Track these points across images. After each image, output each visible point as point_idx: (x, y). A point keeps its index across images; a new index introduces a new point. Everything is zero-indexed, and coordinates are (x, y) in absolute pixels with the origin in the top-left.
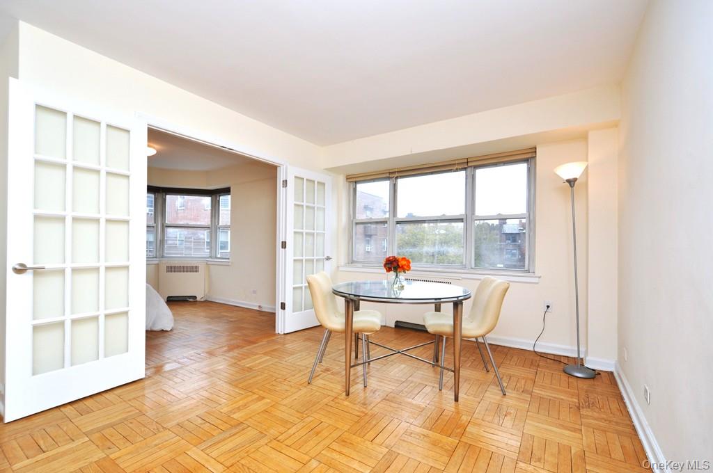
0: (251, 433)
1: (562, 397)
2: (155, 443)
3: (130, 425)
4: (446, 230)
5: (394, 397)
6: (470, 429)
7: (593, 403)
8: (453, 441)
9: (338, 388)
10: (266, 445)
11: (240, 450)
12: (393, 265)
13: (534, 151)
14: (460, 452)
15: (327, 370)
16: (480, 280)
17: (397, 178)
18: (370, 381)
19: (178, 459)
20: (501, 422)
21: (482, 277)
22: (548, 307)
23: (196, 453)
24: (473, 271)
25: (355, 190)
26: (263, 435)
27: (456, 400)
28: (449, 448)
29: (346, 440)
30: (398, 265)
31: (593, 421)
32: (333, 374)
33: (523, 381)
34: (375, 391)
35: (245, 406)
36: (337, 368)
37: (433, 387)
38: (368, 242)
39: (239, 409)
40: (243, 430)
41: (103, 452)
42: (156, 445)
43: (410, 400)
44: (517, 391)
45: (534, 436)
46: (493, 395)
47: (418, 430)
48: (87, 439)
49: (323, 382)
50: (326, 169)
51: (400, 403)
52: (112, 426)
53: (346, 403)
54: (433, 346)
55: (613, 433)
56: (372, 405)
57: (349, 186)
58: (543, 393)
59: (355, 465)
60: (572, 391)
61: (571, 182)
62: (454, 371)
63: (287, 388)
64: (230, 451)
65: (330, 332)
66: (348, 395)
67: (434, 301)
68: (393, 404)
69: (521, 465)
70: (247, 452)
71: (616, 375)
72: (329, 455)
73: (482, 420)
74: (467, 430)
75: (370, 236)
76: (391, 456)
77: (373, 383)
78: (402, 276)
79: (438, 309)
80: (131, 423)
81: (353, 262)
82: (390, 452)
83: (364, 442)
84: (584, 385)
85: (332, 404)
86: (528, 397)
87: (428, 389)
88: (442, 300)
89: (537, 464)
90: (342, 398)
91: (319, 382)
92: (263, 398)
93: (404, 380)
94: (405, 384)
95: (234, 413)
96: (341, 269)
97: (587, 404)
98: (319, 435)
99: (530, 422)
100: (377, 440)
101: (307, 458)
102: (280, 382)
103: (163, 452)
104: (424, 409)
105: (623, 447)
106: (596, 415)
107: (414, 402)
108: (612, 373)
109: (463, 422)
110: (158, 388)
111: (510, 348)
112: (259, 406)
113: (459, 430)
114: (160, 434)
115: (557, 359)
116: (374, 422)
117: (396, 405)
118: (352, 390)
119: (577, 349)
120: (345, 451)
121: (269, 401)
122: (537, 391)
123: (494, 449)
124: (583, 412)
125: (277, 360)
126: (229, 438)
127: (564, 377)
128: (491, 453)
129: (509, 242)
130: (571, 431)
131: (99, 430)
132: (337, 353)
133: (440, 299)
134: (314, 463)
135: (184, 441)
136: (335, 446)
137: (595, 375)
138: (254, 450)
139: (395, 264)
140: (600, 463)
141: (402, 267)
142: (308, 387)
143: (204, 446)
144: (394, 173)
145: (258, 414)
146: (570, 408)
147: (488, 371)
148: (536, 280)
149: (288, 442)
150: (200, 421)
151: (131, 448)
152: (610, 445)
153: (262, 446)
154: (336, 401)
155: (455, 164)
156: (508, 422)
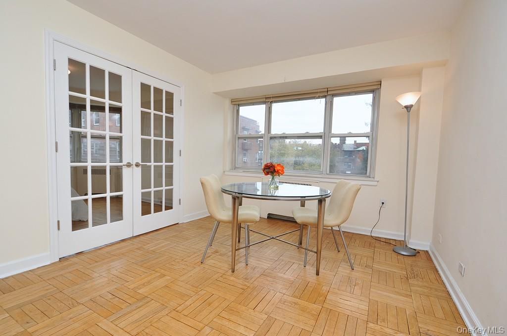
0: (154, 305)
1: (394, 270)
2: (69, 317)
3: (49, 302)
4: (302, 147)
5: (270, 273)
6: (329, 297)
7: (417, 275)
8: (317, 307)
9: (226, 267)
10: (167, 315)
11: (144, 320)
12: (270, 170)
13: (380, 83)
14: (323, 315)
15: (216, 252)
16: (336, 183)
17: (271, 102)
18: (251, 260)
19: (90, 330)
20: (352, 290)
21: (337, 181)
22: (383, 203)
23: (105, 324)
24: (328, 176)
25: (238, 111)
26: (164, 307)
27: (318, 274)
28: (315, 313)
29: (233, 309)
30: (274, 170)
31: (418, 288)
32: (221, 255)
33: (365, 259)
34: (255, 268)
35: (149, 282)
36: (224, 250)
37: (299, 264)
38: (245, 155)
39: (144, 285)
40: (147, 303)
41: (22, 326)
42: (70, 319)
43: (282, 275)
44: (362, 266)
45: (378, 301)
46: (344, 270)
47: (290, 299)
48: (8, 315)
49: (213, 261)
50: (214, 93)
51: (274, 278)
52: (31, 302)
53: (232, 278)
54: (298, 233)
55: (434, 297)
56: (253, 280)
57: (234, 108)
58: (381, 268)
59: (242, 330)
60: (401, 265)
61: (408, 108)
62: (316, 253)
63: (184, 267)
64: (136, 321)
65: (219, 222)
66: (233, 271)
67: (300, 198)
68: (269, 278)
69: (371, 325)
70: (150, 322)
71: (430, 253)
72: (219, 322)
73: (338, 289)
74: (327, 298)
75: (246, 150)
76: (270, 321)
77: (252, 262)
78: (277, 179)
79: (303, 205)
80: (49, 299)
81: (235, 168)
82: (269, 318)
83: (248, 310)
84: (409, 261)
85: (221, 279)
86: (370, 271)
87: (295, 266)
88: (306, 198)
89: (383, 324)
90: (228, 274)
91: (209, 262)
92: (164, 275)
93: (276, 259)
94: (278, 263)
95: (140, 289)
96: (226, 173)
97: (413, 275)
98: (211, 305)
99: (373, 290)
100: (258, 309)
101: (201, 325)
102: (178, 262)
103: (77, 325)
104: (293, 282)
105: (443, 308)
106: (420, 284)
107: (285, 276)
108: (427, 252)
109: (324, 291)
110: (75, 269)
111: (353, 233)
112: (161, 282)
113: (321, 298)
114: (75, 309)
115: (387, 242)
116: (255, 293)
117: (272, 279)
118: (236, 268)
119: (404, 234)
120: (233, 318)
121: (169, 278)
122: (375, 266)
123: (348, 313)
124: (411, 281)
125: (175, 244)
126: (135, 310)
127: (394, 255)
128: (347, 316)
129: (347, 156)
130: (404, 297)
131: (19, 307)
132: (224, 238)
133: (305, 197)
134: (207, 330)
135: (95, 315)
136: (224, 314)
137: (415, 253)
138: (156, 320)
139: (272, 169)
140: (428, 321)
141: (278, 171)
142: (202, 266)
143: (113, 318)
144: (269, 99)
145: (160, 289)
146: (401, 279)
147: (339, 251)
148: (375, 183)
149: (186, 313)
150: (110, 296)
151: (48, 321)
152: (434, 307)
153: (163, 316)
154: (224, 276)
155: (318, 92)
156: (357, 290)
